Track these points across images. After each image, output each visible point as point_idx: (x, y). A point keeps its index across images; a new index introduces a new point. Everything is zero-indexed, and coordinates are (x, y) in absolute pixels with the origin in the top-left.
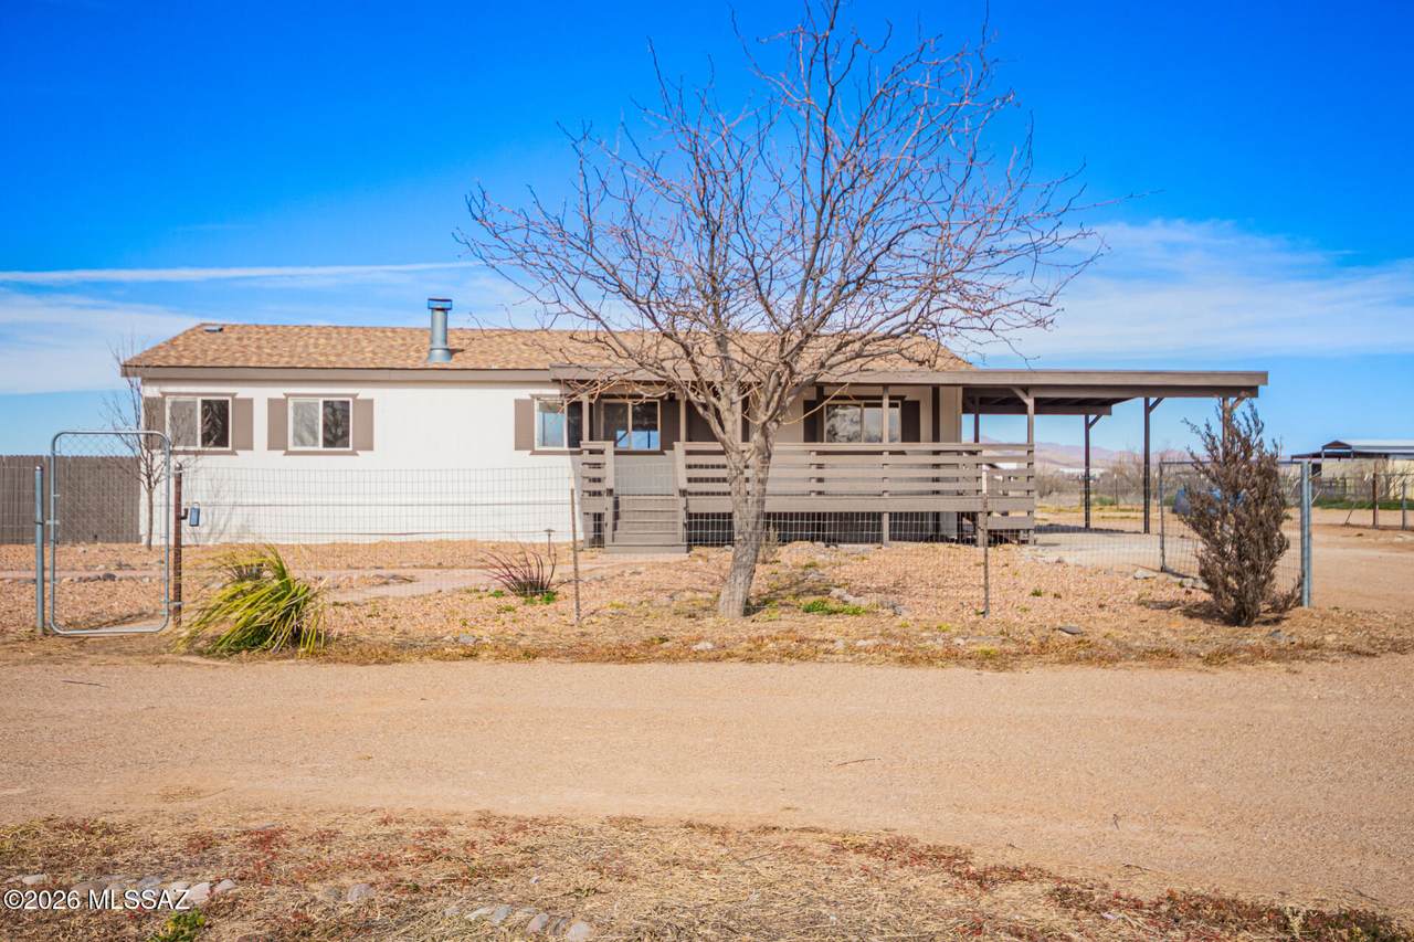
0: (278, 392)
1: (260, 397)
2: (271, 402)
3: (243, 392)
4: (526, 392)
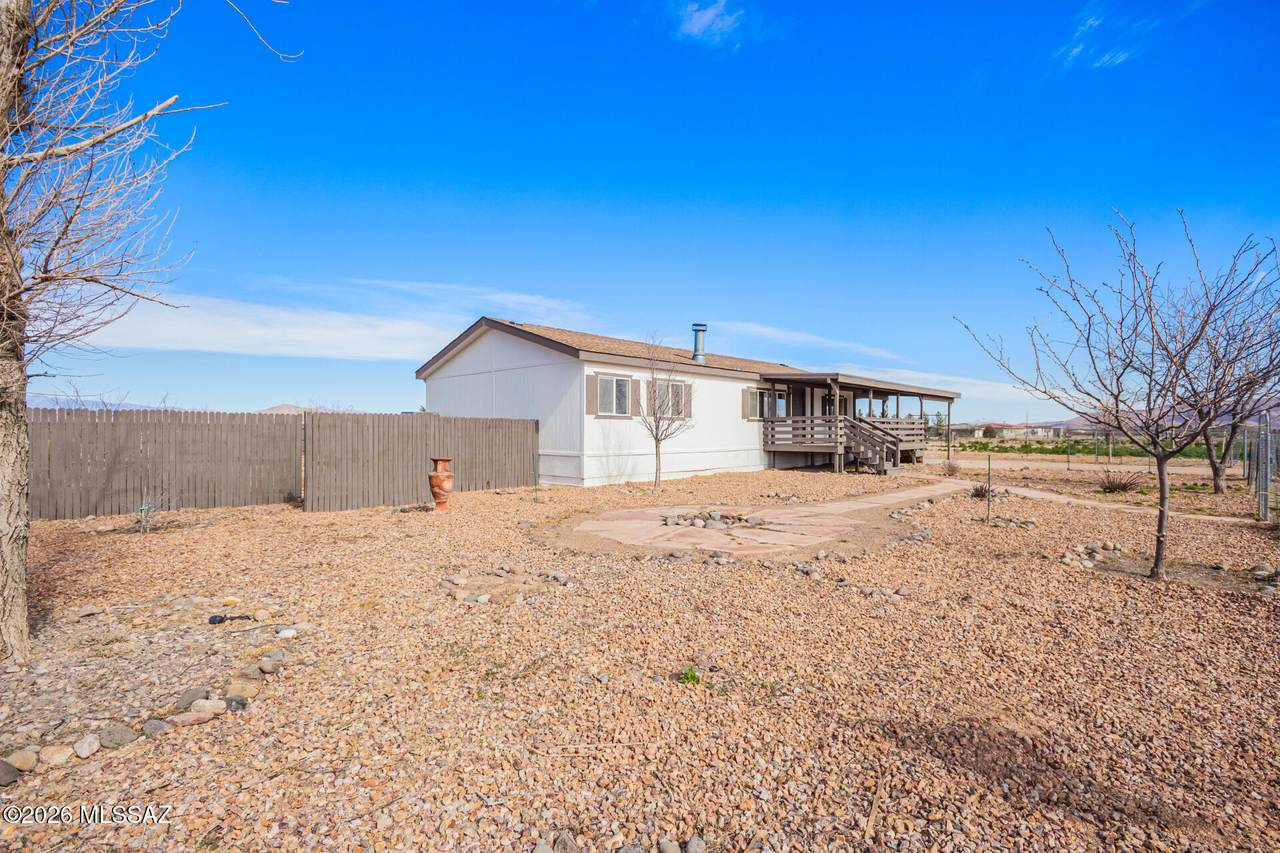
1: (645, 379)
3: (635, 375)
4: (745, 385)
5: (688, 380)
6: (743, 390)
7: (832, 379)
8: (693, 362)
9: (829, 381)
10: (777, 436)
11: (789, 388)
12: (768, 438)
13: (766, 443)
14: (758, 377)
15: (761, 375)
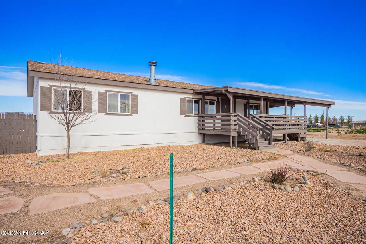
0: (102, 89)
1: (95, 90)
2: (100, 93)
3: (88, 88)
4: (183, 96)
5: (135, 92)
6: (181, 99)
7: (225, 90)
8: (149, 83)
9: (224, 92)
10: (206, 125)
11: (218, 98)
12: (201, 127)
13: (199, 129)
14: (192, 92)
15: (194, 90)
